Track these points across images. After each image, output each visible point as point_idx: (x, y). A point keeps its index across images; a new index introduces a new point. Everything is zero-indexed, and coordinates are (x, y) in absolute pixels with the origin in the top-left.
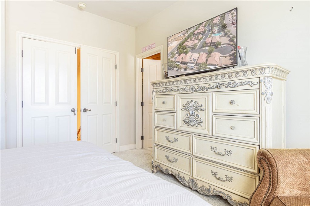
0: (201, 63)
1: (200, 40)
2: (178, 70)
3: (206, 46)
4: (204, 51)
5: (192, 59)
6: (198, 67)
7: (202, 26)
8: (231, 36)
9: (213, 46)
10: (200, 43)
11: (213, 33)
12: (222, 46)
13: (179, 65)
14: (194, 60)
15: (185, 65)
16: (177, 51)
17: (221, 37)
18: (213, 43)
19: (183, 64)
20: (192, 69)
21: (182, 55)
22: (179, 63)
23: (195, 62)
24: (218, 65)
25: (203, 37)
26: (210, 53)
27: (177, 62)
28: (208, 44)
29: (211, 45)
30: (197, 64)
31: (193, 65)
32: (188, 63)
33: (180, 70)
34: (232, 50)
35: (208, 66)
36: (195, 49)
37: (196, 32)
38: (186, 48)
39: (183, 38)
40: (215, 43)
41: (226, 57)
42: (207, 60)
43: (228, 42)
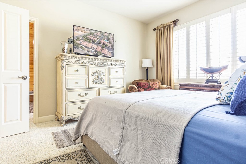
0: (98, 51)
1: (98, 39)
2: (82, 50)
3: (101, 44)
4: (100, 46)
5: (93, 47)
6: (96, 53)
7: (99, 32)
8: (112, 44)
9: (104, 45)
10: (98, 40)
11: (104, 39)
12: (108, 47)
13: (83, 47)
14: (94, 48)
15: (88, 49)
16: (82, 38)
17: (108, 43)
18: (104, 44)
19: (87, 48)
20: (92, 52)
21: (86, 42)
22: (84, 46)
23: (95, 49)
24: (106, 55)
25: (99, 38)
26: (103, 48)
27: (81, 45)
28: (102, 43)
29: (103, 44)
30: (95, 51)
31: (94, 51)
32: (90, 48)
33: (84, 51)
34: (112, 50)
35: (102, 54)
36: (95, 42)
37: (96, 34)
38: (89, 39)
39: (87, 33)
40: (105, 44)
41: (110, 52)
42: (101, 51)
43: (111, 46)
